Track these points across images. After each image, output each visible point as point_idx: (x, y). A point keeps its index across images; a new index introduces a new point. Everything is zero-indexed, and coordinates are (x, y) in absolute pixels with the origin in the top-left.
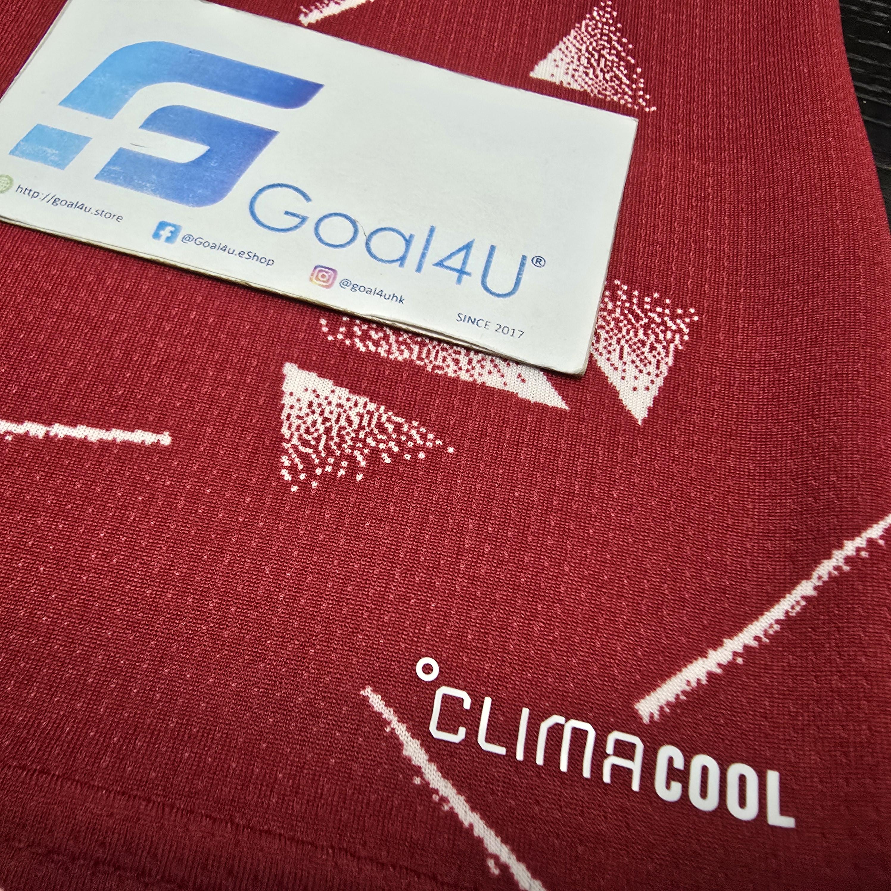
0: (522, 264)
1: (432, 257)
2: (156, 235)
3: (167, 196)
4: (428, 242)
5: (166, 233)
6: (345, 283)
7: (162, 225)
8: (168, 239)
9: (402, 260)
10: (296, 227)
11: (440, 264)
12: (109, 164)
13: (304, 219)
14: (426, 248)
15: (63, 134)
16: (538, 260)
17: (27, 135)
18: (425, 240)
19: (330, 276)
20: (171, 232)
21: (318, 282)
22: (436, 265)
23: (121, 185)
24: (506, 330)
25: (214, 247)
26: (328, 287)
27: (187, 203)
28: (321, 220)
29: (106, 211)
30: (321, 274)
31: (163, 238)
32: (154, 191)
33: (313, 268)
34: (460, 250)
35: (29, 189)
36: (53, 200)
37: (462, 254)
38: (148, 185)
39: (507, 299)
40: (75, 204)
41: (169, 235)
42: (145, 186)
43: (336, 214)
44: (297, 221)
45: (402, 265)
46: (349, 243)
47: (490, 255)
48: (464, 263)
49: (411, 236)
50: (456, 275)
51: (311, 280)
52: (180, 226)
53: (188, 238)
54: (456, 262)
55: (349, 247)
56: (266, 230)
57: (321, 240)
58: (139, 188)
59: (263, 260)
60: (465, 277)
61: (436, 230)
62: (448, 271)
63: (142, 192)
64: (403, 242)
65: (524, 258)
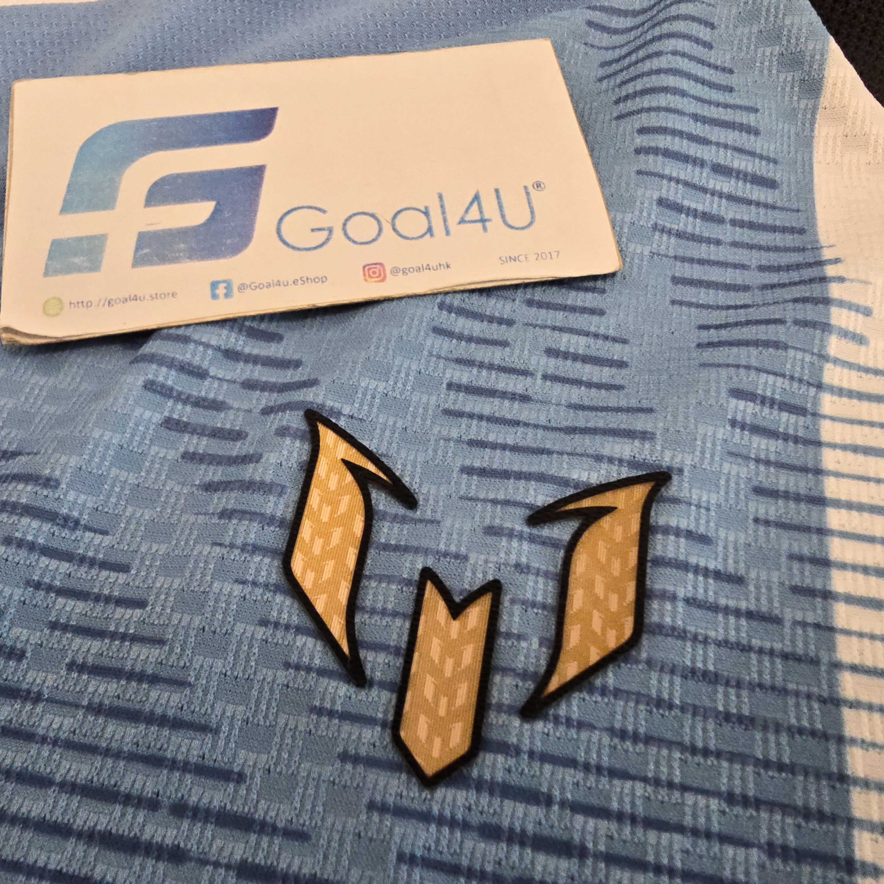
0: (528, 194)
1: (453, 219)
2: (214, 296)
3: (203, 258)
4: (442, 206)
5: (221, 290)
6: (395, 271)
7: (214, 285)
8: (227, 295)
9: (430, 230)
10: (328, 239)
11: (462, 221)
12: (137, 250)
13: (330, 230)
14: (444, 213)
15: (79, 240)
16: (538, 185)
17: (49, 254)
18: (439, 207)
19: (380, 270)
20: (225, 288)
21: (373, 280)
22: (460, 223)
23: (159, 264)
24: (544, 255)
25: (269, 286)
26: (383, 280)
27: (225, 257)
28: (345, 225)
29: (159, 293)
30: (371, 272)
31: (222, 296)
32: (190, 258)
33: (361, 269)
34: (471, 203)
35: (80, 301)
36: (107, 303)
37: (475, 205)
38: (181, 254)
39: (532, 228)
40: (127, 297)
41: (225, 291)
42: (180, 257)
43: (355, 215)
44: (325, 234)
45: (432, 235)
46: (379, 234)
47: (498, 197)
48: (481, 212)
49: (426, 208)
50: (479, 225)
51: (366, 280)
52: (230, 280)
53: (242, 287)
54: (474, 214)
55: (381, 239)
56: (304, 252)
57: (354, 242)
58: (175, 260)
59: (317, 280)
60: (488, 224)
61: (443, 194)
62: (472, 224)
63: (180, 262)
64: (423, 216)
65: (526, 188)
